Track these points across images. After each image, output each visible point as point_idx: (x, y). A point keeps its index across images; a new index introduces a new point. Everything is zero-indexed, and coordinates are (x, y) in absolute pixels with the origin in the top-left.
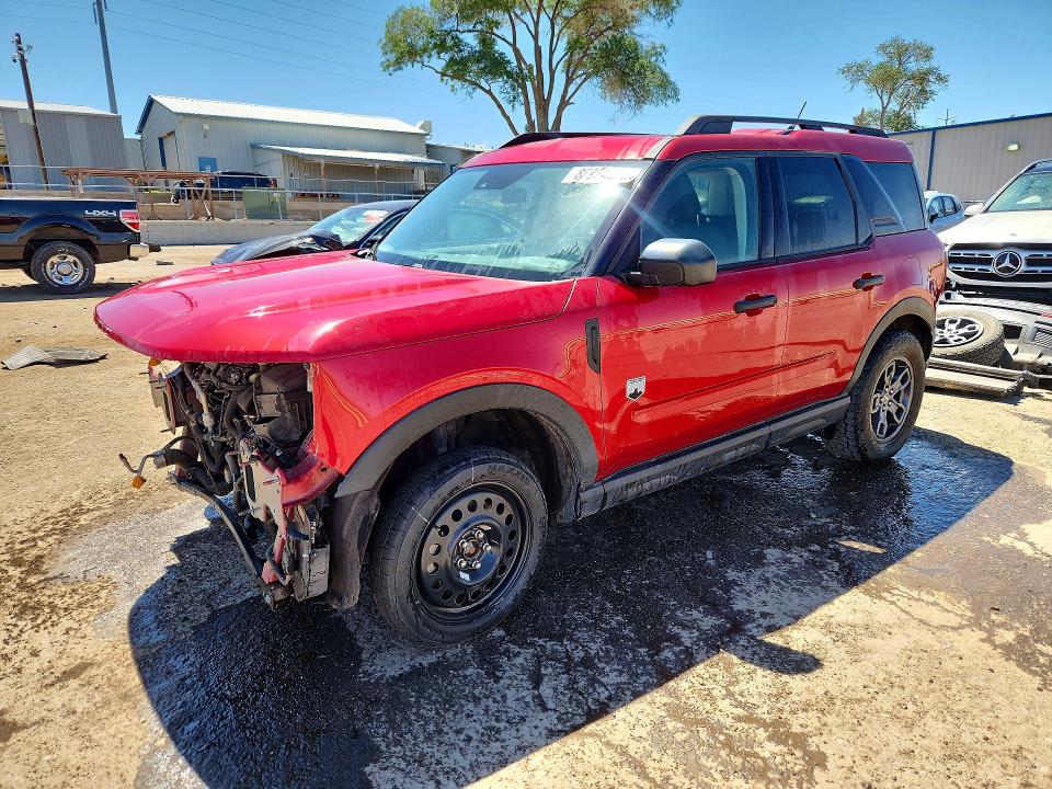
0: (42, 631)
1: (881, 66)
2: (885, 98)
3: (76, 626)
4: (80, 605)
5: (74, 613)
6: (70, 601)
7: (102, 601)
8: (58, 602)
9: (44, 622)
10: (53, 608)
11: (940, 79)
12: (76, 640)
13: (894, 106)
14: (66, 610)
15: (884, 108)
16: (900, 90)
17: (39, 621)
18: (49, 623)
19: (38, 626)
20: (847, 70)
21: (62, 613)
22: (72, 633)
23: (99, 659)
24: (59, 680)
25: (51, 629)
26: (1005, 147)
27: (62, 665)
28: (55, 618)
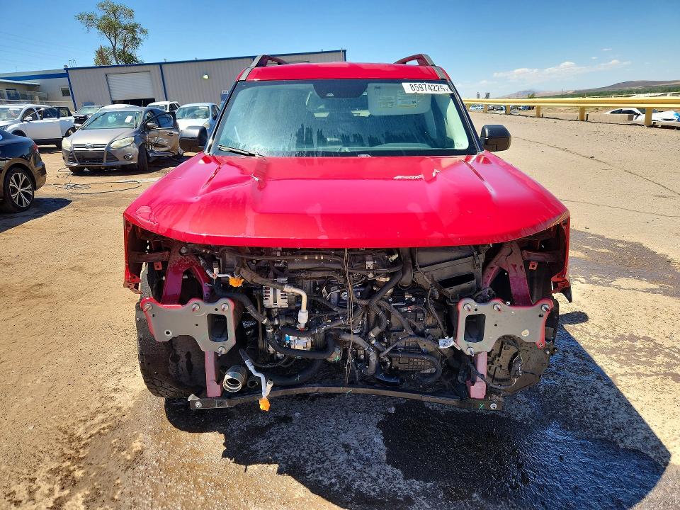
1: (104, 18)
2: (112, 39)
11: (143, 31)
13: (119, 46)
15: (114, 47)
16: (120, 36)
20: (81, 17)
26: (202, 77)
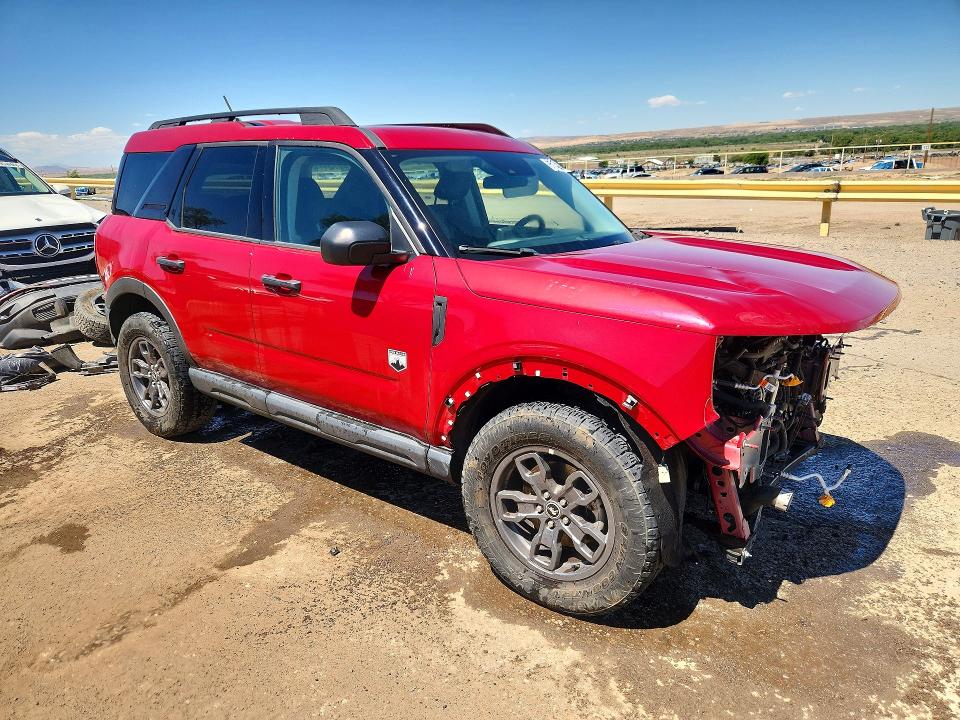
0: (949, 598)
3: (918, 583)
4: (903, 599)
5: (912, 596)
6: (910, 609)
7: (882, 591)
8: (921, 617)
9: (943, 605)
10: (929, 614)
12: (925, 573)
14: (919, 604)
17: (947, 608)
18: (940, 600)
19: (951, 604)
21: (923, 604)
22: (924, 580)
23: (916, 550)
24: (952, 554)
25: (941, 594)
27: (946, 561)
28: (933, 602)
